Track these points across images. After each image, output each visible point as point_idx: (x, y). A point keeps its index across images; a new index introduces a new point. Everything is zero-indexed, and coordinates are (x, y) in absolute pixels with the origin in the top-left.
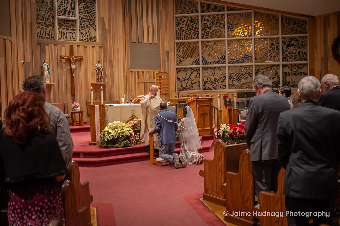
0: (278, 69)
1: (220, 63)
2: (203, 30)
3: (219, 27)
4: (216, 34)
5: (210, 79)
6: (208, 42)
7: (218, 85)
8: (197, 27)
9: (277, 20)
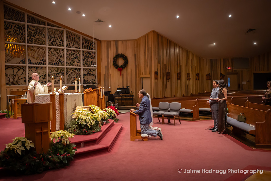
0: (79, 71)
1: (42, 64)
2: (29, 37)
3: (41, 37)
4: (39, 41)
6: (32, 47)
8: (24, 33)
9: (79, 39)
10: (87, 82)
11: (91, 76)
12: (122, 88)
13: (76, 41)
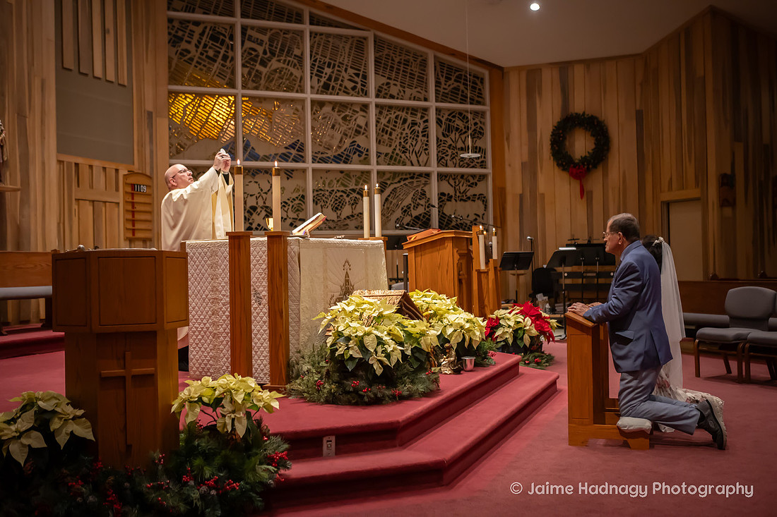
0: (425, 184)
1: (290, 160)
2: (247, 67)
3: (288, 65)
4: (281, 81)
5: (264, 203)
6: (259, 100)
7: (285, 219)
8: (230, 54)
9: (424, 64)
10: (454, 223)
11: (469, 202)
12: (586, 242)
13: (410, 74)
